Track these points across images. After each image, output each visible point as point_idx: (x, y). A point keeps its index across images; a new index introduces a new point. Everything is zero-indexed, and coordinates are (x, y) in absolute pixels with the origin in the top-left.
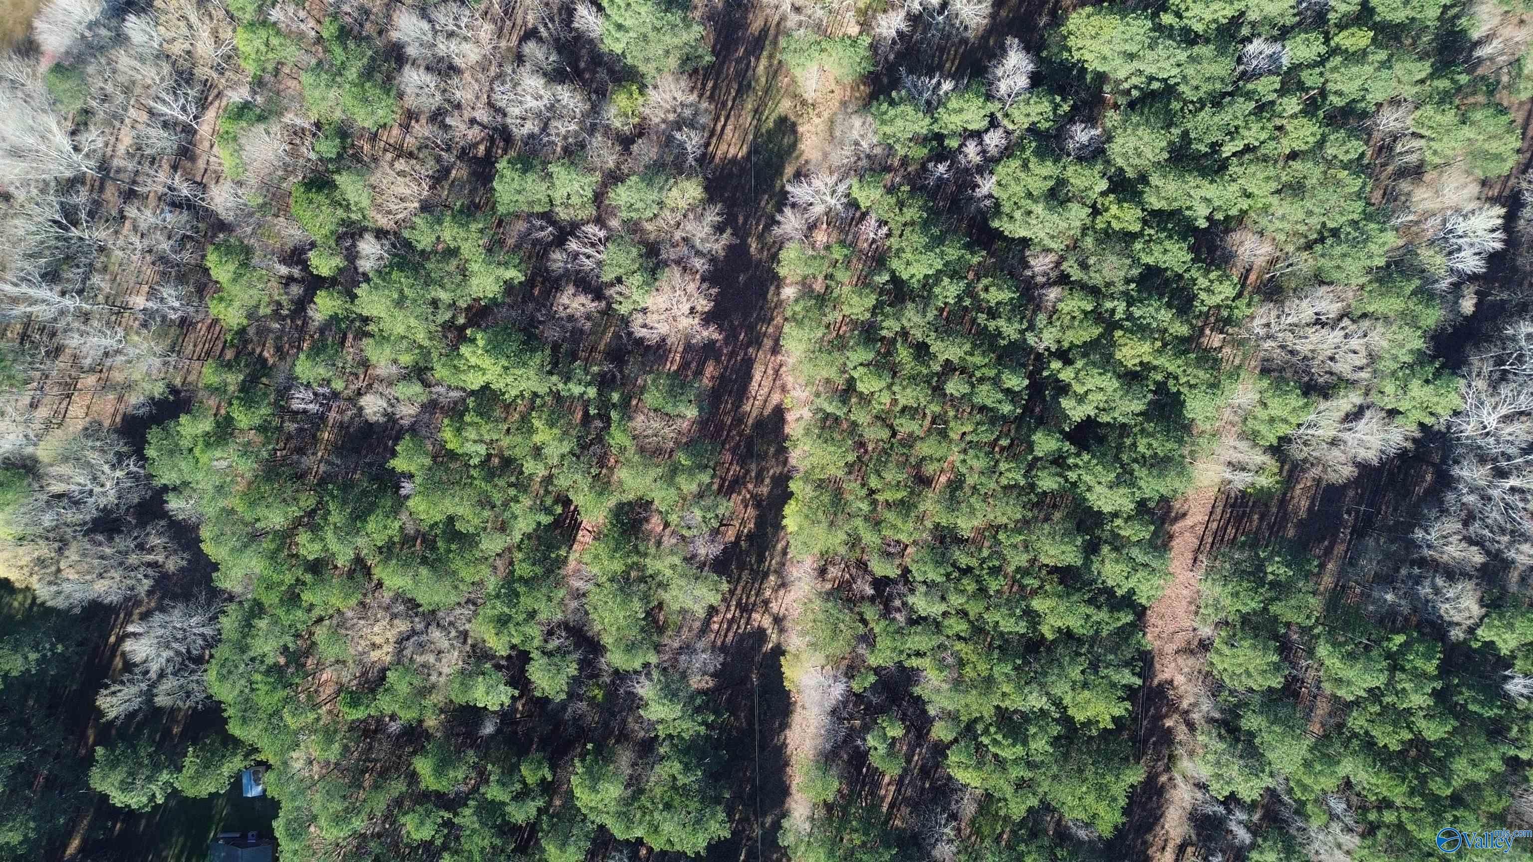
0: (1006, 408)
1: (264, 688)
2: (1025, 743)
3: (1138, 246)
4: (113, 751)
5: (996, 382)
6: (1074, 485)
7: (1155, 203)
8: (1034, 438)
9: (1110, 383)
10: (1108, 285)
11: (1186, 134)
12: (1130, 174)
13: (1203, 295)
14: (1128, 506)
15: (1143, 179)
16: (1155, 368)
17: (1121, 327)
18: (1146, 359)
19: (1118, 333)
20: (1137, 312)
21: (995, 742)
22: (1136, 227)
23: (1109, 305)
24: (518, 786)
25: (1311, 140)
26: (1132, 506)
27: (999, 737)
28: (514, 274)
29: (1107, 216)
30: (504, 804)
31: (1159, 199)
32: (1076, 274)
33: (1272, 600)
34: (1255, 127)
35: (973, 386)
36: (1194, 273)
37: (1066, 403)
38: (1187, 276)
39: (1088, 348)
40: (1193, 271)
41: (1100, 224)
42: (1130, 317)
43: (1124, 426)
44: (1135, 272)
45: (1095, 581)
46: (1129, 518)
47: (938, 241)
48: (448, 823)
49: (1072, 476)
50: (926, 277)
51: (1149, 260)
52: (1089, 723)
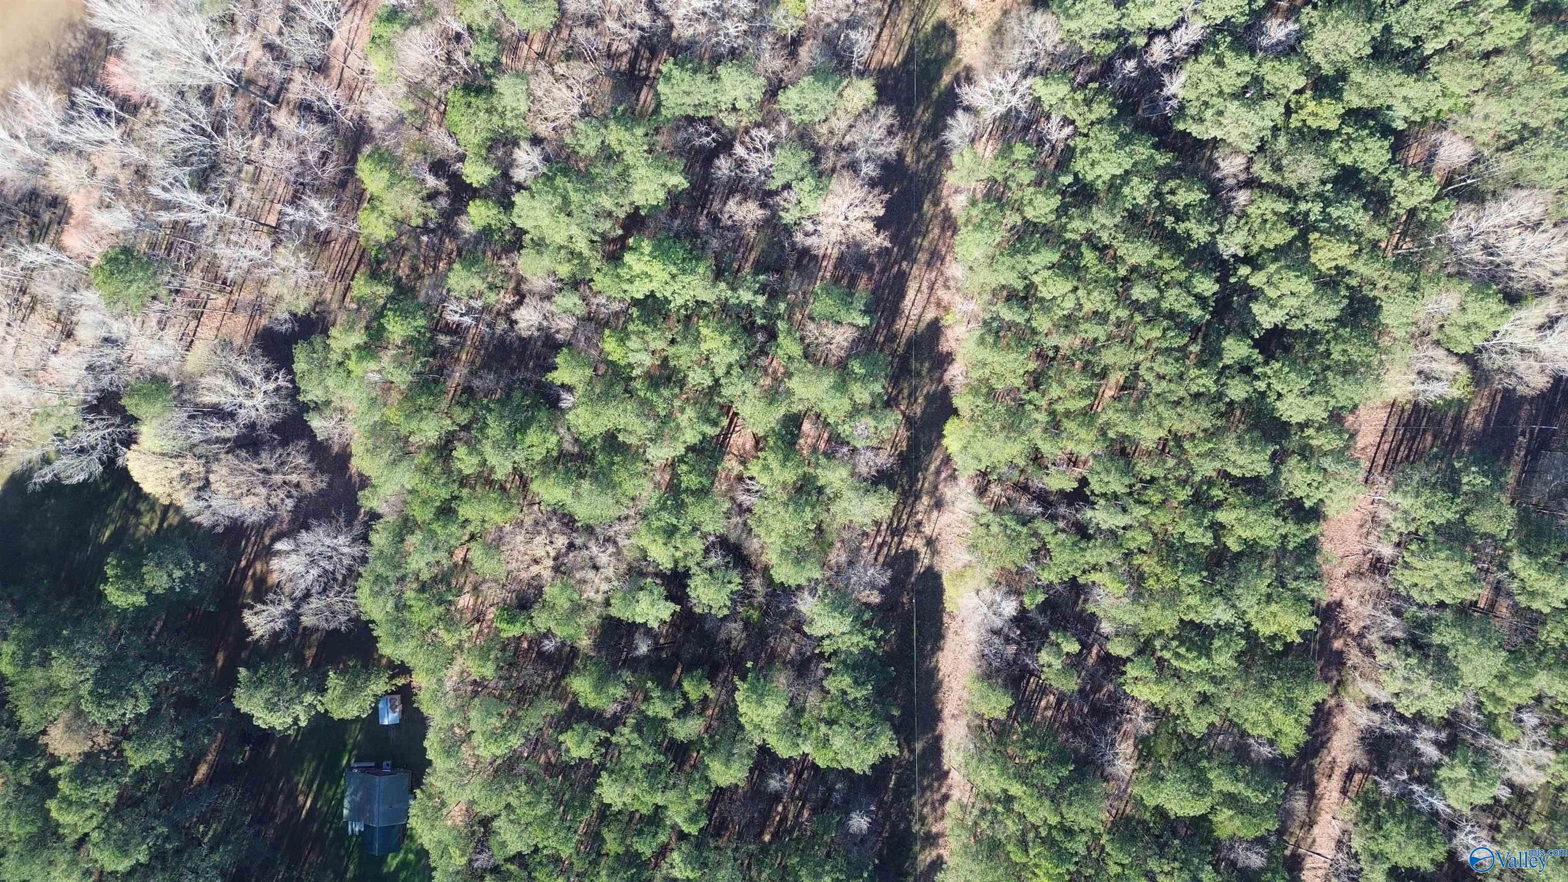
0: (1196, 313)
1: (417, 605)
2: (1209, 657)
3: (1335, 145)
4: (256, 672)
5: (1185, 286)
6: (1263, 395)
7: (1353, 99)
8: (1224, 344)
9: (1304, 286)
10: (1301, 186)
11: (1387, 29)
12: (1327, 69)
13: (1401, 198)
14: (1320, 415)
15: (1342, 75)
16: (1349, 273)
17: (1316, 229)
18: (1341, 263)
19: (1313, 236)
20: (1334, 212)
21: (1178, 656)
22: (1333, 125)
23: (1303, 206)
24: (680, 703)
25: (1517, 35)
26: (1325, 415)
27: (1182, 651)
28: (678, 181)
29: (1303, 114)
30: (664, 720)
31: (1362, 96)
32: (1267, 176)
33: (1467, 512)
34: (1460, 22)
35: (1161, 291)
36: (1391, 174)
37: (1257, 308)
38: (1383, 177)
39: (1280, 252)
40: (1390, 173)
41: (1295, 122)
42: (1327, 217)
43: (1315, 333)
44: (1332, 172)
45: (1281, 493)
46: (1319, 429)
47: (1126, 140)
48: (605, 743)
49: (1261, 385)
50: (1114, 177)
51: (1346, 159)
52: (1274, 638)
